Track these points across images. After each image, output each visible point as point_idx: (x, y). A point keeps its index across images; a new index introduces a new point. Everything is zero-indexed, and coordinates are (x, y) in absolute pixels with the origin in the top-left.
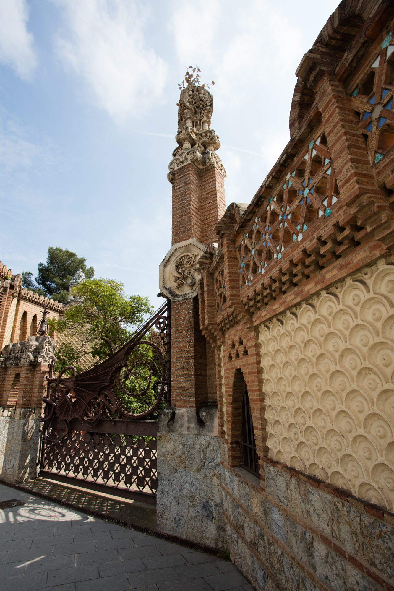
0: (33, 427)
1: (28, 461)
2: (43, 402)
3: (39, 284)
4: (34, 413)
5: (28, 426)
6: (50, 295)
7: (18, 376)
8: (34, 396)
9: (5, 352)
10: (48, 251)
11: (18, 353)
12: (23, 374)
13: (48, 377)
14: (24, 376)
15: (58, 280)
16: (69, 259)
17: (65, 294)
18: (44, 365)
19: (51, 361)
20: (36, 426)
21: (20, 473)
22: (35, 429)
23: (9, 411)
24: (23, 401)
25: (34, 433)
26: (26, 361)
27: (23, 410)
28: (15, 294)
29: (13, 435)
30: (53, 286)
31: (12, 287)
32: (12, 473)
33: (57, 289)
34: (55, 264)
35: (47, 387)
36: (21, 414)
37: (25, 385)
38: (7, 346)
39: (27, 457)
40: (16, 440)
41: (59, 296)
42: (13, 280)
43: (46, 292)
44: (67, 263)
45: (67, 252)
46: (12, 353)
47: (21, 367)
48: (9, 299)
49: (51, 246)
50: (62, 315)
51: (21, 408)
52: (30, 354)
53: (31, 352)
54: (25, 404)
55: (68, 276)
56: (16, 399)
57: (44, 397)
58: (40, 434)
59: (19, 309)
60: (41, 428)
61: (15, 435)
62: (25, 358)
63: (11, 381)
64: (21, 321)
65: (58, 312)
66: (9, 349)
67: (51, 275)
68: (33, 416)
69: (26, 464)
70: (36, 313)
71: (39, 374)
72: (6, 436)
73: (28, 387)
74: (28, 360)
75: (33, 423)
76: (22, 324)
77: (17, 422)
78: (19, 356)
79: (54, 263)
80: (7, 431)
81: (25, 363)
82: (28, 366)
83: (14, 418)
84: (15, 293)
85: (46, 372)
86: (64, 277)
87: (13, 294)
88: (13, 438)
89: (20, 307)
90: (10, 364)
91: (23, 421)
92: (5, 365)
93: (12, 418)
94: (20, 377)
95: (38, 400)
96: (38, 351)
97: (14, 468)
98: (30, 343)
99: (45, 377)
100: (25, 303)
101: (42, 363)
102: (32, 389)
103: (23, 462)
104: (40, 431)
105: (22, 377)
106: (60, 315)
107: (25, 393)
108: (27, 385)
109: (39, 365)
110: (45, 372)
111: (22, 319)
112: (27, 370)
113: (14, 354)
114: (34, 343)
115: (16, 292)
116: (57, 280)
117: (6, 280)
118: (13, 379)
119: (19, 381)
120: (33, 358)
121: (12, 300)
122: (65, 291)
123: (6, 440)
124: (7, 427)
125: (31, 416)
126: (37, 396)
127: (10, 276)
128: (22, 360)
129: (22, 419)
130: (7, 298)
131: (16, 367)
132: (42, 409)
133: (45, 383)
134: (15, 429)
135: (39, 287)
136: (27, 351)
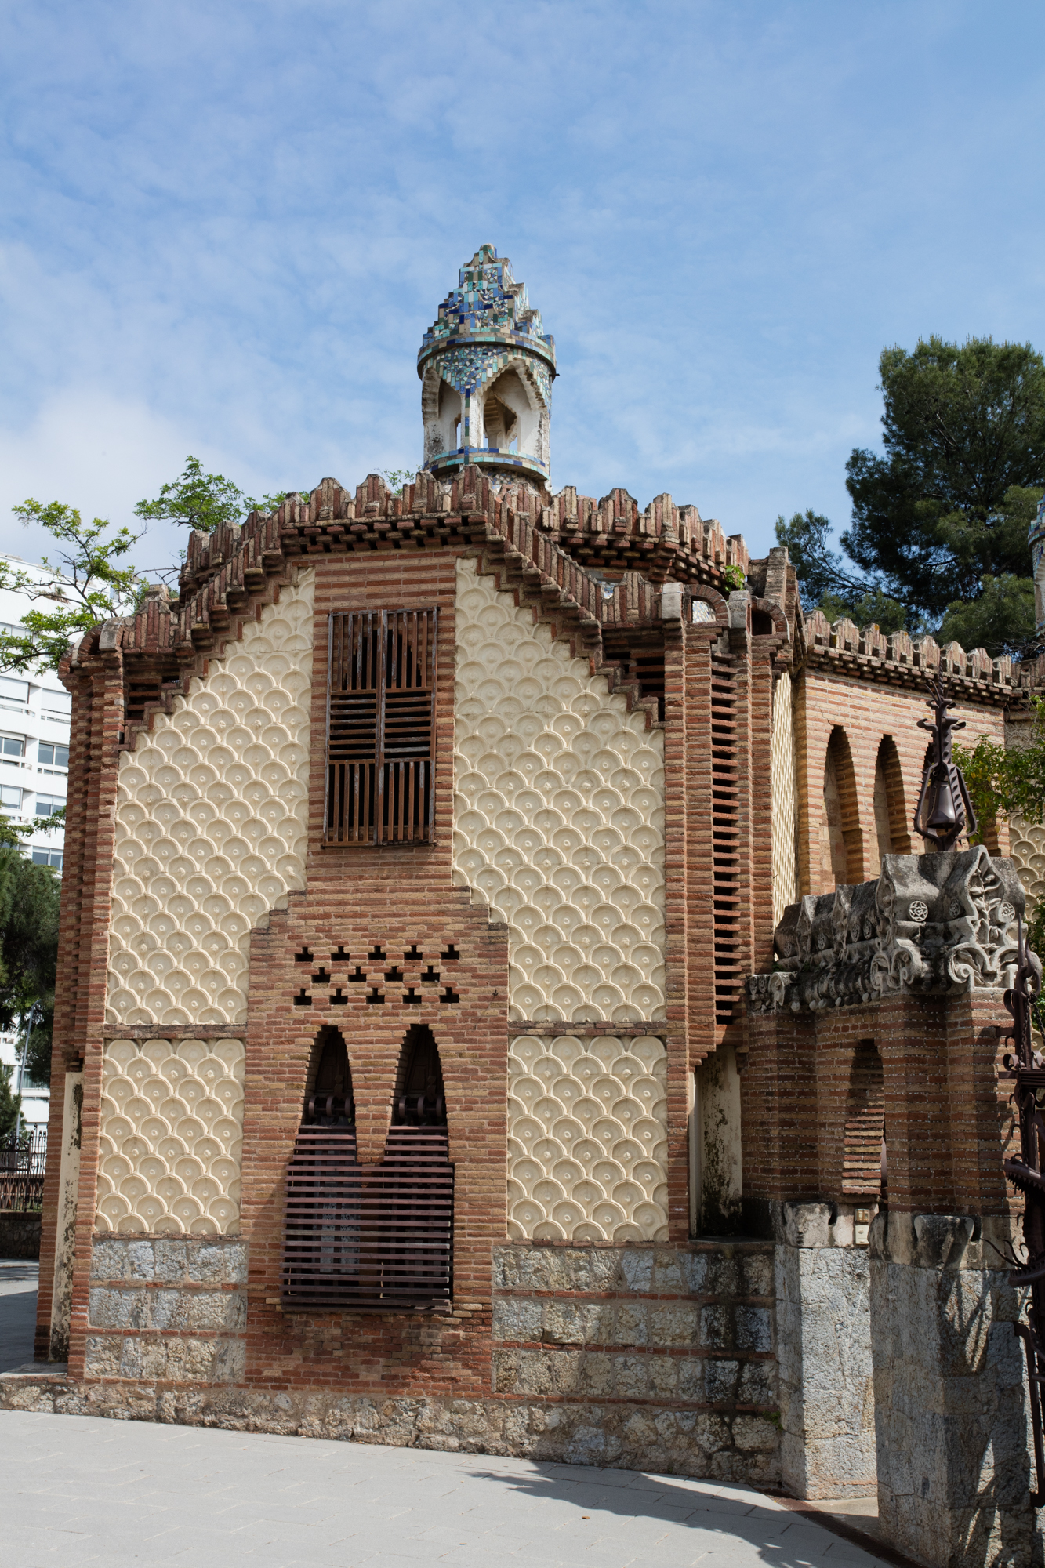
0: (980, 1306)
1: (987, 1475)
2: (1010, 1186)
3: (866, 564)
4: (975, 1238)
5: (960, 1302)
6: (934, 614)
7: (867, 1053)
8: (961, 1154)
9: (788, 939)
10: (879, 380)
11: (849, 941)
12: (891, 1044)
13: (1015, 1058)
14: (899, 1053)
15: (963, 527)
16: (998, 393)
17: (1014, 596)
18: (984, 996)
19: (1013, 976)
20: (996, 1306)
21: (960, 1527)
22: (996, 1318)
23: (856, 1223)
24: (913, 1174)
25: (990, 1335)
26: (896, 980)
27: (920, 1222)
28: (780, 655)
29: (898, 1335)
30: (941, 560)
31: (762, 621)
32: (925, 1519)
33: (964, 573)
34: (927, 442)
35: (1014, 1106)
36: (915, 1238)
37: (912, 1099)
38: (793, 913)
39: (981, 1455)
40: (916, 1361)
41: (983, 610)
42: (758, 586)
43: (909, 600)
44: (994, 414)
45: (981, 351)
46: (822, 942)
47: (874, 1010)
48: (763, 683)
49: (891, 346)
50: (1020, 716)
51: (912, 1209)
52: (905, 943)
53: (911, 934)
54: (927, 1192)
55: (1013, 491)
56: (877, 1167)
57: (1013, 1161)
58: (1023, 1346)
59: (809, 723)
60: (1024, 1319)
61: (905, 1337)
62: (885, 964)
63: (842, 1078)
64: (827, 780)
65: (995, 704)
66: (805, 923)
67: (919, 504)
68: (973, 1252)
69: (982, 1486)
70: (889, 730)
71: (965, 1041)
72: (867, 1339)
73: (925, 1108)
74: (903, 977)
75: (979, 1287)
76: (833, 795)
77: (904, 1276)
78: (856, 958)
79: (922, 434)
80: (867, 1318)
81: (889, 989)
82: (906, 1007)
83: (888, 1257)
84: (779, 647)
85: (999, 1031)
86: (988, 502)
87: (773, 655)
88: (899, 1352)
89: (809, 713)
90: (823, 996)
91: (930, 1275)
92: (804, 1003)
93: (878, 1253)
94: (879, 1059)
95: (983, 1174)
96: (940, 926)
97: (929, 1495)
98: (900, 891)
99: (999, 1056)
100: (826, 685)
101: (973, 988)
102: (944, 1118)
103: (966, 1476)
104: (1019, 1329)
105: (890, 1061)
106: (1009, 722)
107: (918, 1137)
108: (918, 1098)
109: (959, 997)
110: (992, 1035)
111: (828, 769)
112: (908, 1024)
113: (829, 946)
114: (920, 889)
115: (785, 641)
116: (955, 525)
117: (733, 593)
118: (846, 1070)
119: (879, 1080)
120: (925, 966)
121: (774, 686)
122: (1010, 579)
123: (867, 1358)
124: (862, 1296)
125: (965, 1254)
126: (979, 1154)
127: (739, 569)
128: (877, 977)
129: (923, 1262)
130: (750, 682)
131: (852, 1012)
132: (1013, 1221)
133: (1005, 1089)
134: (904, 1309)
135: (870, 581)
136: (890, 929)
